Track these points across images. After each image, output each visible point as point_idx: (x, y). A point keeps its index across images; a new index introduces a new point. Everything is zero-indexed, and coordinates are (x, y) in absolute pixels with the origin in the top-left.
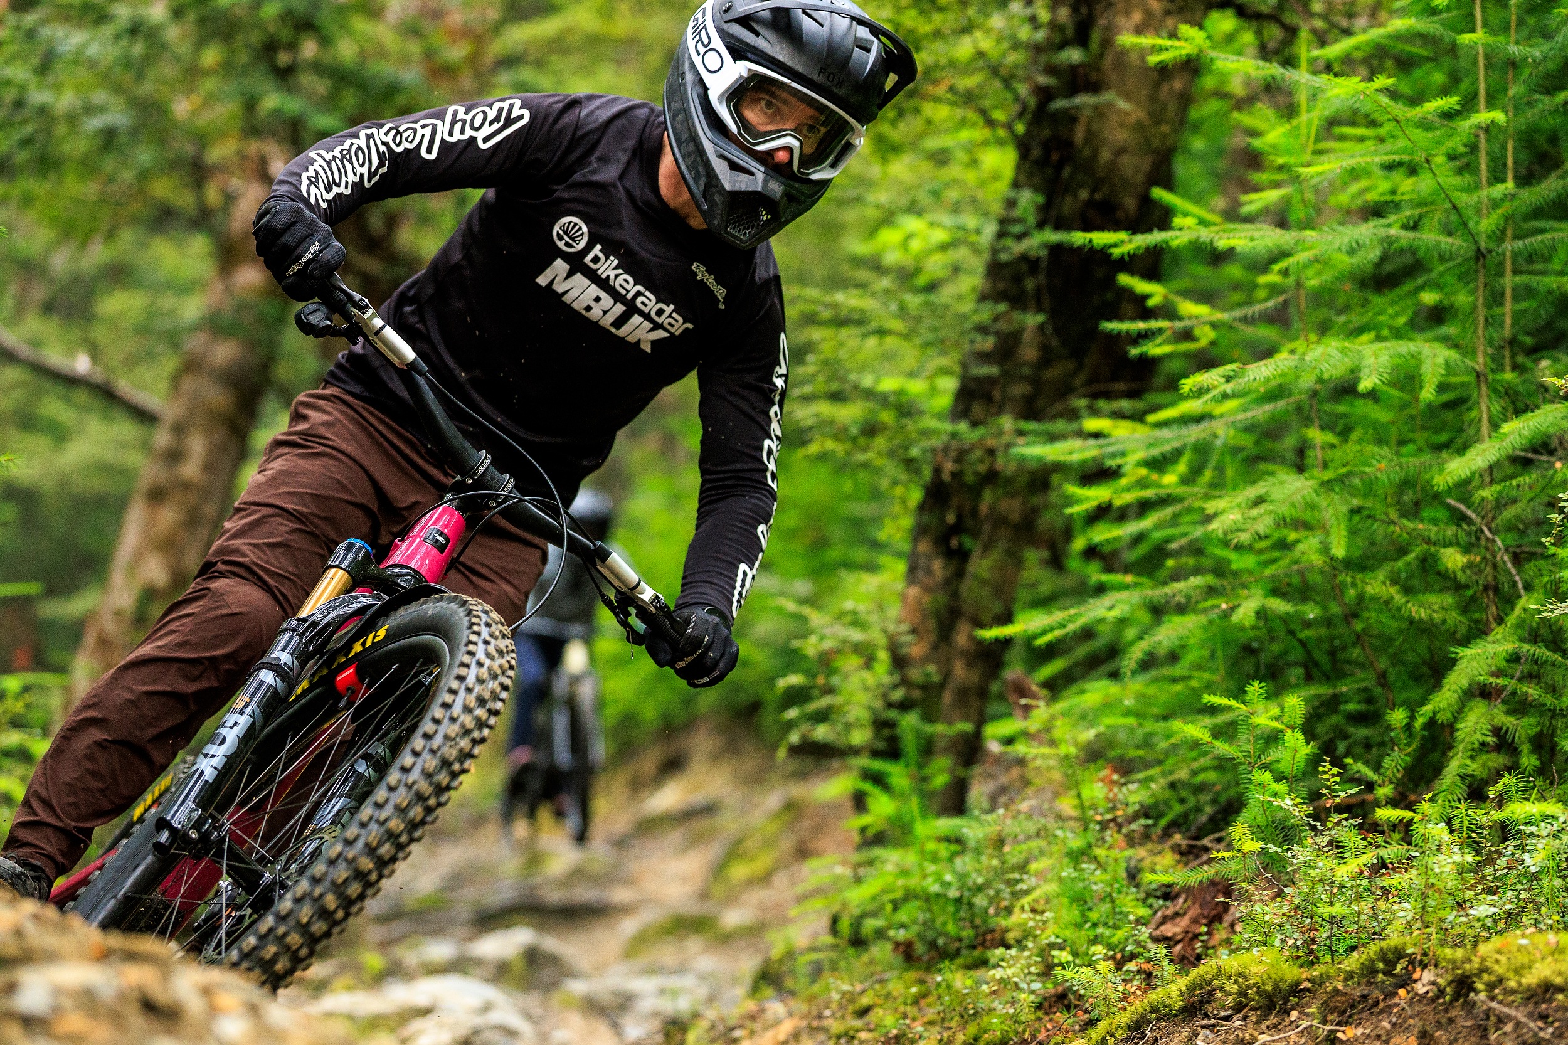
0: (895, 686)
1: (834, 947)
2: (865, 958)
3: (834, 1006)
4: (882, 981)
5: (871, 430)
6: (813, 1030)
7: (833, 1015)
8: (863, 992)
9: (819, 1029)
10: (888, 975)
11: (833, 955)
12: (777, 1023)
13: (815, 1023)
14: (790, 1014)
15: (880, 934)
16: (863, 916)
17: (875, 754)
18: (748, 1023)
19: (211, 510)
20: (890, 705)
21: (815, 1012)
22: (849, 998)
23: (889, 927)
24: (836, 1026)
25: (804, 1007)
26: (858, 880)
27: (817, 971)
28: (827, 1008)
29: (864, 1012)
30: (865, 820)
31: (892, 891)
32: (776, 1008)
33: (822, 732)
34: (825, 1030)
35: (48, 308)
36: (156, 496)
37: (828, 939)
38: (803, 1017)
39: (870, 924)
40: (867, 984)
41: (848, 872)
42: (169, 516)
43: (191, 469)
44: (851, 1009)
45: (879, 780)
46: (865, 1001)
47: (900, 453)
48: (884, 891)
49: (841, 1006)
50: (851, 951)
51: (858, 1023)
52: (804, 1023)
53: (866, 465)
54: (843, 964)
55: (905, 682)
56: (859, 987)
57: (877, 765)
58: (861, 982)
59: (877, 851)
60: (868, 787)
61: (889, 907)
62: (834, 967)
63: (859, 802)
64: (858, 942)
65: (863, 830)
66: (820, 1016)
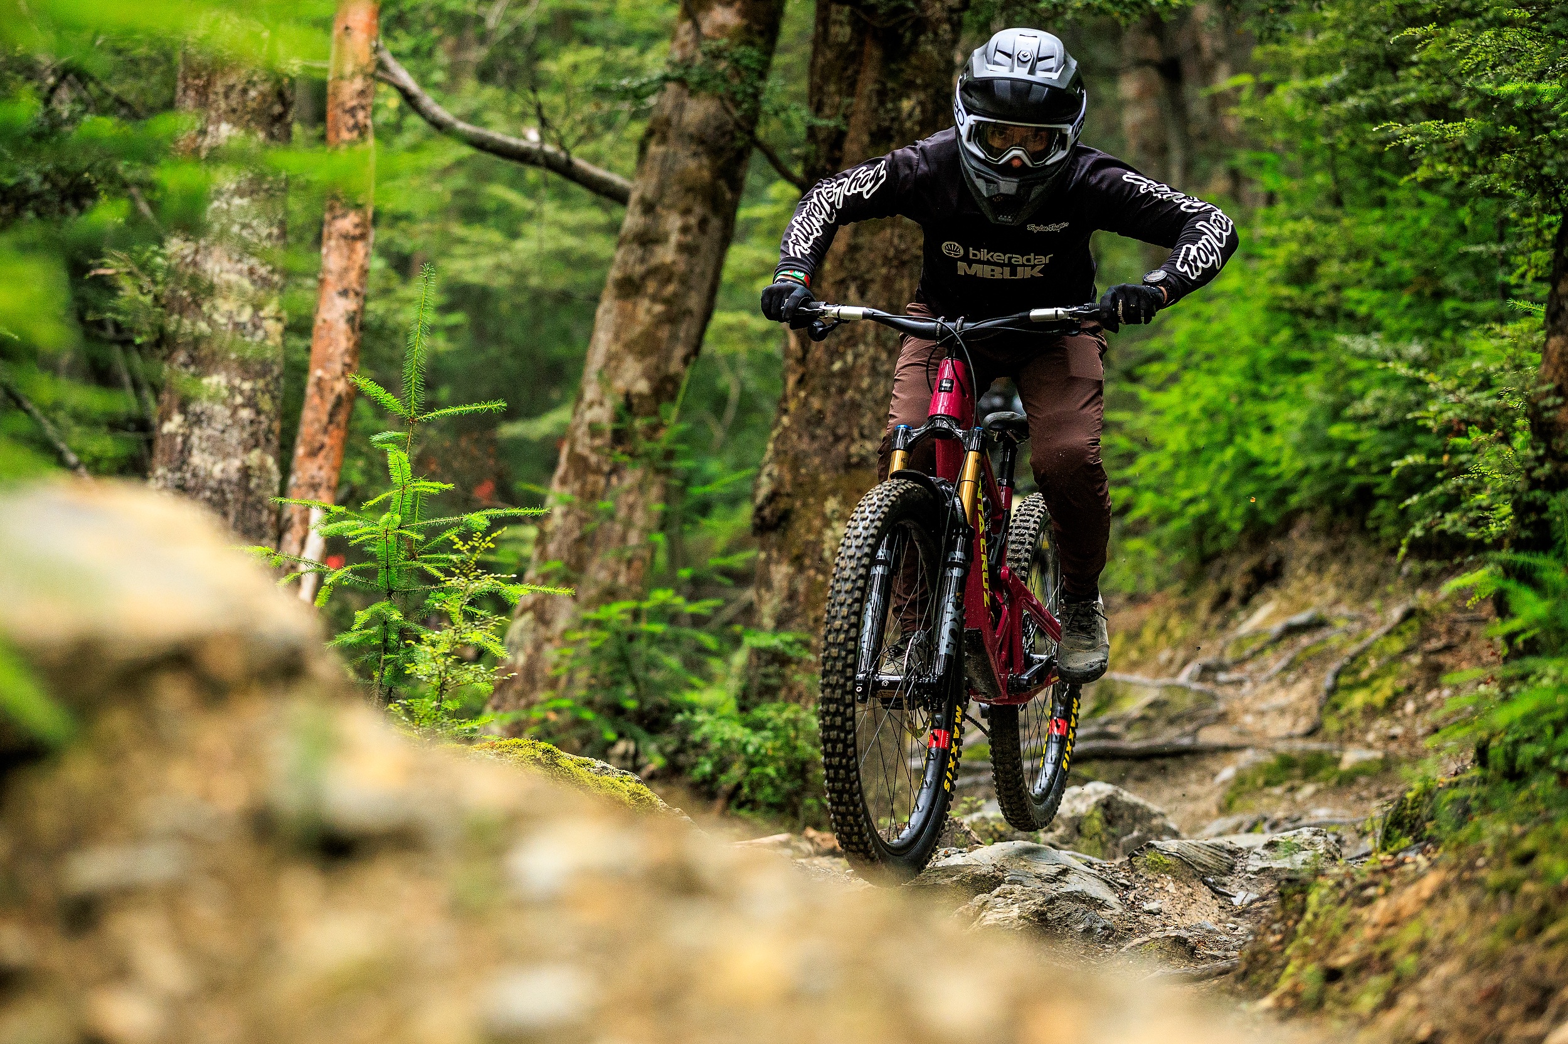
0: (1540, 460)
1: (1484, 781)
2: (1523, 794)
3: (1489, 853)
4: (1549, 821)
5: (1492, 146)
6: (1463, 884)
7: (1488, 864)
8: (1523, 836)
9: (1471, 882)
10: (1553, 813)
11: (1484, 790)
12: (1419, 877)
13: (1467, 875)
14: (1433, 865)
15: (1540, 763)
16: (1516, 743)
17: (1519, 545)
18: (1383, 878)
19: (694, 302)
20: (1535, 484)
21: (1464, 862)
22: (1507, 843)
23: (1551, 754)
24: (1492, 877)
25: (1451, 857)
26: (1507, 698)
27: (1465, 812)
28: (1481, 855)
29: (1526, 859)
30: (1514, 624)
31: (1552, 709)
32: (1416, 860)
33: (1451, 521)
34: (1480, 882)
35: (485, 75)
36: (629, 288)
37: (1475, 772)
38: (1451, 869)
39: (1529, 751)
40: (1526, 827)
41: (1494, 690)
42: (645, 310)
43: (666, 254)
44: (1510, 855)
45: (1526, 576)
46: (1528, 845)
47: (1531, 173)
48: (1541, 711)
49: (1497, 852)
50: (1506, 786)
51: (1520, 872)
52: (1452, 876)
53: (1487, 193)
54: (1496, 802)
55: (1552, 454)
56: (1517, 830)
57: (1522, 558)
58: (1522, 823)
59: (1530, 662)
60: (1511, 585)
61: (1549, 731)
62: (1486, 806)
63: (1502, 606)
64: (1515, 775)
65: (1510, 638)
66: (1472, 866)
